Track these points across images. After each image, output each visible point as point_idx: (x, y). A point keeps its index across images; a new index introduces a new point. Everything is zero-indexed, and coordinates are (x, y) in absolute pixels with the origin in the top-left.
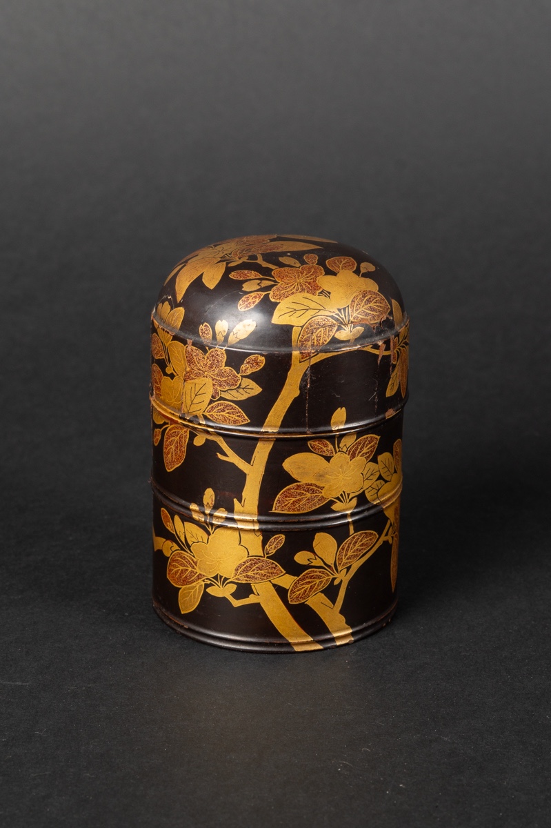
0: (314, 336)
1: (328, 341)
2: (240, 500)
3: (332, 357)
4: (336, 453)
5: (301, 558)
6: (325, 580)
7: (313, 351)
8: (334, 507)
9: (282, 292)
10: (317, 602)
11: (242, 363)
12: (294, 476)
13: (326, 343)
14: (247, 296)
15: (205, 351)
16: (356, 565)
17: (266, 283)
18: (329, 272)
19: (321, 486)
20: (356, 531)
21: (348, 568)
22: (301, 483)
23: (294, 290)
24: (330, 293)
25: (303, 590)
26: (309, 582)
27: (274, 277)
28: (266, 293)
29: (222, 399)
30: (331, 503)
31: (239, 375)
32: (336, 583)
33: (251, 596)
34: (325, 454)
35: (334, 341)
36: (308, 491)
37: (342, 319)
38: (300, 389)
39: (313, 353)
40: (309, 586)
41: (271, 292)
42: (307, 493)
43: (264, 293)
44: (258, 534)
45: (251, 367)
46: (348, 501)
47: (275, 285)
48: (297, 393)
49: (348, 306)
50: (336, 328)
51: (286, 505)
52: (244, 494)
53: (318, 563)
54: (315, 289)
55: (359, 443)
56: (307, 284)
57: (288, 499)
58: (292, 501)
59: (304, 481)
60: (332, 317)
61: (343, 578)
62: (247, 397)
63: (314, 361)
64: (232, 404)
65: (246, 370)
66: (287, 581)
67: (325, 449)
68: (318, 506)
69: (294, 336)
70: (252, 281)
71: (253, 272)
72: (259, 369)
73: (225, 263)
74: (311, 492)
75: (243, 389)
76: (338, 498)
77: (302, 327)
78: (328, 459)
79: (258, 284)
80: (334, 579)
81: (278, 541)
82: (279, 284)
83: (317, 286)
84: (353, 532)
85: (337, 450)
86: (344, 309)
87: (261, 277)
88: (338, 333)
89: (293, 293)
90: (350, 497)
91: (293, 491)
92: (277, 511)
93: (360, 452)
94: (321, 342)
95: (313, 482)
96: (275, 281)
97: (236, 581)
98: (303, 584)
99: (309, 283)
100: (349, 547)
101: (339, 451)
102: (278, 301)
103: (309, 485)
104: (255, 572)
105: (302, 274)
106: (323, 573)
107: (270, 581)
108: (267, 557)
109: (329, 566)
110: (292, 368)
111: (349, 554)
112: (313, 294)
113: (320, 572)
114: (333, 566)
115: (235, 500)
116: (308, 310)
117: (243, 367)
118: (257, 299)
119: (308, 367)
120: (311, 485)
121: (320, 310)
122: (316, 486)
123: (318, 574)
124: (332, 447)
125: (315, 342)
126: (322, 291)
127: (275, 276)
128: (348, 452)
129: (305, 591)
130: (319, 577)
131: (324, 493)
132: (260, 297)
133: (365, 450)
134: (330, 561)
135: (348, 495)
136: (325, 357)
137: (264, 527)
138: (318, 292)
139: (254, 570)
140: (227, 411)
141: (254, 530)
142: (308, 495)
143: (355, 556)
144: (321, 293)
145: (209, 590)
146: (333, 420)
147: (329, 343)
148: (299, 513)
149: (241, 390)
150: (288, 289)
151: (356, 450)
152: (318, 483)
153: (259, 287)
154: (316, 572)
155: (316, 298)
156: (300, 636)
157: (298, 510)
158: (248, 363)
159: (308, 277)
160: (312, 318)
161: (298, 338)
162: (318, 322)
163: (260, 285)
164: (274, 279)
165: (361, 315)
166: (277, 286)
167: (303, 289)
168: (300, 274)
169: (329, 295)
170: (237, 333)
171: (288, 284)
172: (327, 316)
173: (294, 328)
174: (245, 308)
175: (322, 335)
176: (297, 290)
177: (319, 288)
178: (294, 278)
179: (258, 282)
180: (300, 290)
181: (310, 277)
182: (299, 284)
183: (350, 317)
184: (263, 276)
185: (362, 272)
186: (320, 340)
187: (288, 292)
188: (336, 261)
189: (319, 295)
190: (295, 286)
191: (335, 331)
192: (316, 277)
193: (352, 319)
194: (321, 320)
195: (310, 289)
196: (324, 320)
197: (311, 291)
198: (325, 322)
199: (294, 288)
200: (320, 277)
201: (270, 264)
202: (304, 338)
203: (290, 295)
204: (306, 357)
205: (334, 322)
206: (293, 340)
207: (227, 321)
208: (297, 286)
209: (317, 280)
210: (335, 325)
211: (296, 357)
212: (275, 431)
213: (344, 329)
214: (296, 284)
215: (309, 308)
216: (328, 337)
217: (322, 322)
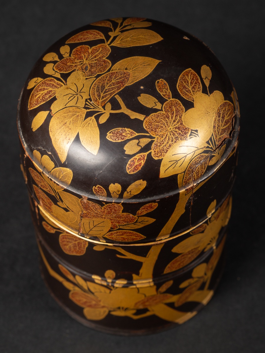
0: (194, 174)
1: (204, 171)
2: (138, 274)
3: (208, 180)
4: (208, 225)
5: (184, 284)
7: (194, 185)
9: (161, 147)
11: (139, 209)
12: (180, 252)
13: (203, 174)
14: (132, 159)
15: (103, 205)
17: (144, 141)
18: (189, 105)
22: (185, 253)
23: (170, 142)
24: (197, 131)
27: (148, 133)
28: (148, 153)
29: (119, 229)
30: (204, 249)
31: (135, 216)
33: (148, 313)
34: (201, 231)
35: (209, 168)
36: (189, 254)
37: (211, 148)
38: (186, 208)
39: (196, 186)
41: (152, 151)
43: (146, 154)
45: (146, 211)
46: (214, 240)
47: (152, 141)
48: (183, 212)
49: (212, 135)
50: (208, 159)
51: (174, 268)
52: (141, 271)
53: (195, 280)
54: (185, 134)
56: (177, 130)
57: (175, 264)
58: (178, 264)
59: (187, 251)
60: (205, 152)
62: (143, 226)
63: (195, 190)
64: (129, 231)
65: (141, 213)
67: (202, 229)
68: (196, 257)
69: (179, 181)
70: (131, 142)
71: (126, 129)
72: (153, 210)
73: (93, 117)
74: (191, 253)
75: (140, 222)
76: (208, 244)
77: (184, 172)
78: (203, 232)
79: (138, 145)
82: (155, 140)
83: (186, 129)
86: (211, 139)
87: (137, 134)
88: (210, 161)
89: (170, 146)
91: (179, 259)
92: (167, 273)
94: (200, 175)
95: (193, 248)
96: (150, 137)
97: (136, 308)
99: (179, 128)
101: (210, 223)
102: (161, 158)
103: (190, 251)
104: (151, 302)
105: (168, 118)
107: (162, 303)
108: (160, 294)
109: (202, 277)
110: (179, 201)
112: (186, 139)
113: (196, 284)
114: (204, 275)
115: (134, 275)
116: (186, 156)
117: (139, 211)
118: (142, 161)
119: (192, 195)
120: (192, 250)
121: (195, 151)
122: (195, 249)
124: (206, 225)
125: (196, 177)
126: (191, 132)
127: (148, 130)
128: (215, 218)
130: (195, 286)
131: (199, 249)
132: (144, 158)
135: (214, 237)
136: (204, 183)
137: (157, 282)
138: (188, 135)
140: (126, 235)
142: (189, 256)
144: (191, 135)
146: (208, 211)
149: (138, 224)
150: (165, 143)
151: (220, 213)
152: (196, 247)
153: (139, 148)
155: (189, 142)
157: (182, 266)
158: (144, 208)
159: (174, 121)
160: (191, 161)
161: (183, 181)
162: (196, 162)
163: (140, 144)
164: (149, 135)
165: (222, 134)
166: (154, 142)
167: (176, 138)
168: (167, 119)
169: (197, 133)
170: (131, 191)
171: (162, 137)
172: (201, 154)
173: (179, 175)
174: (134, 172)
175: (200, 170)
176: (172, 141)
177: (188, 130)
178: (164, 127)
179: (136, 141)
180: (174, 140)
181: (176, 119)
182: (171, 133)
183: (216, 142)
184: (138, 133)
185: (208, 87)
186: (198, 174)
187: (165, 146)
188: (184, 82)
189: (190, 138)
190: (169, 137)
191: (208, 161)
192: (181, 117)
193: (217, 143)
194: (198, 159)
195: (181, 135)
196: (200, 158)
197: (183, 137)
198: (201, 159)
199: (169, 139)
200: (183, 115)
201: (137, 114)
202: (187, 178)
203: (168, 148)
204: (190, 190)
205: (206, 155)
206: (179, 184)
207: (119, 183)
208: (170, 136)
209: (183, 121)
210: (208, 157)
211: (183, 193)
212: (167, 237)
213: (214, 156)
214: (169, 133)
215: (186, 154)
216: (204, 169)
217: (198, 161)
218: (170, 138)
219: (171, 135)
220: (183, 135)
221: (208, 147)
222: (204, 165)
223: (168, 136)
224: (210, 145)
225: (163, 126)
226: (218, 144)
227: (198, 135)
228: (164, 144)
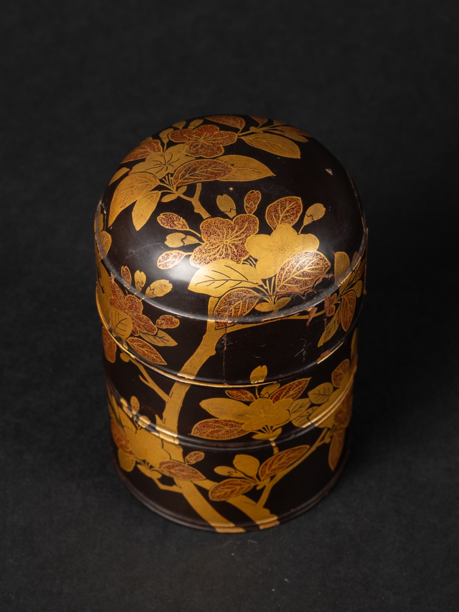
0: (232, 308)
1: (247, 313)
2: (161, 418)
3: (251, 327)
4: (256, 398)
5: (220, 470)
6: (248, 486)
7: (229, 322)
8: (255, 437)
9: (204, 256)
10: (239, 501)
11: (158, 318)
12: (212, 413)
13: (244, 315)
14: (168, 252)
15: (126, 294)
16: (281, 474)
17: (191, 240)
18: (266, 229)
19: (241, 422)
20: (280, 450)
21: (272, 478)
22: (219, 419)
23: (217, 256)
24: (256, 260)
25: (223, 492)
26: (230, 488)
27: (200, 233)
28: (187, 254)
29: (139, 337)
30: (252, 434)
31: (155, 326)
32: (258, 488)
33: (174, 486)
34: (244, 400)
35: (254, 312)
36: (227, 425)
37: (266, 290)
38: (217, 349)
39: (230, 324)
40: (230, 490)
41: (193, 254)
42: (226, 427)
43: (185, 254)
44: (179, 447)
45: (166, 324)
46: (271, 431)
47: (199, 245)
48: (213, 353)
49: (275, 276)
50: (257, 301)
51: (204, 433)
52: (164, 414)
53: (239, 475)
54: (240, 256)
55: (285, 389)
56: (233, 247)
57: (206, 428)
58: (210, 431)
59: (222, 418)
60: (255, 289)
61: (267, 484)
62: (163, 345)
63: (229, 330)
64: (150, 345)
65: (161, 324)
66: (208, 484)
67: (244, 396)
68: (237, 437)
69: (211, 305)
70: (177, 234)
71: (182, 219)
72: (174, 327)
73: (160, 193)
74: (230, 426)
75: (160, 338)
76: (260, 431)
77: (220, 298)
78: (248, 403)
79: (182, 240)
80: (256, 486)
81: (197, 456)
82: (203, 244)
83: (245, 251)
84: (277, 451)
85: (258, 396)
86: (270, 279)
87: (188, 229)
88: (259, 305)
89: (215, 259)
90: (274, 428)
91: (211, 424)
92: (195, 435)
93: (284, 396)
94: (239, 313)
95: (232, 419)
96: (200, 239)
97: (161, 472)
98: (224, 488)
99: (236, 246)
100: (273, 462)
101: (260, 397)
102: (198, 267)
103: (227, 421)
104: (177, 471)
105: (233, 230)
106: (244, 482)
107: (191, 481)
108: (188, 465)
109: (251, 478)
110: (207, 333)
111: (273, 467)
112: (237, 262)
113: (241, 481)
114: (255, 477)
115: (157, 416)
116: (227, 280)
117: (159, 321)
118: (177, 260)
119: (225, 334)
120: (230, 421)
121: (241, 281)
122: (235, 422)
123: (239, 482)
124: (252, 395)
125: (233, 313)
126: (248, 258)
127: (202, 231)
128: (270, 397)
129: (226, 493)
130: (240, 485)
131: (243, 427)
132: (180, 257)
133: (291, 393)
134: (253, 473)
135: (272, 427)
136: (243, 328)
137: (183, 444)
138: (243, 259)
139: (176, 470)
140: (146, 349)
141: (174, 444)
142: (227, 428)
143: (280, 468)
144: (246, 260)
145: (139, 466)
146: (252, 375)
147: (249, 315)
148: (218, 439)
149: (158, 338)
150: (212, 253)
151: (280, 394)
152: (237, 420)
153: (181, 244)
154: (237, 481)
155: (240, 267)
156: (223, 522)
157: (217, 438)
158: (164, 319)
159: (237, 237)
160: (231, 290)
161: (215, 308)
162: (238, 294)
163: (184, 241)
164: (200, 236)
165: (290, 283)
166: (200, 247)
167: (227, 254)
168: (230, 231)
169: (255, 263)
170: (154, 289)
171: (212, 246)
172: (248, 288)
173: (211, 298)
174: (163, 267)
175: (241, 307)
176: (220, 255)
177: (246, 254)
178: (221, 236)
179: (183, 236)
180: (223, 255)
181: (240, 236)
182: (224, 247)
183: (276, 287)
184: (190, 228)
185: (304, 225)
186: (238, 312)
187: (210, 256)
188: (279, 206)
189: (243, 263)
190: (219, 249)
191: (256, 303)
192: (247, 237)
193: (277, 289)
194: (241, 293)
195: (235, 255)
196: (245, 292)
197: (235, 258)
198: (246, 294)
199: (218, 251)
200: (251, 236)
201: (204, 210)
202: (221, 308)
203: (211, 260)
204: (222, 326)
205: (256, 294)
206: (209, 309)
207: (145, 274)
208: (221, 249)
209: (247, 241)
210: (256, 297)
211: (211, 325)
212: (191, 378)
213: (265, 301)
214: (222, 246)
215: (229, 278)
216: (248, 309)
217: (241, 294)
218: (220, 251)
219: (223, 248)
220: (236, 256)
221: (261, 286)
222: (248, 304)
223: (219, 247)
224: (266, 286)
225: (221, 234)
226: (279, 291)
227: (255, 265)
228: (209, 254)
